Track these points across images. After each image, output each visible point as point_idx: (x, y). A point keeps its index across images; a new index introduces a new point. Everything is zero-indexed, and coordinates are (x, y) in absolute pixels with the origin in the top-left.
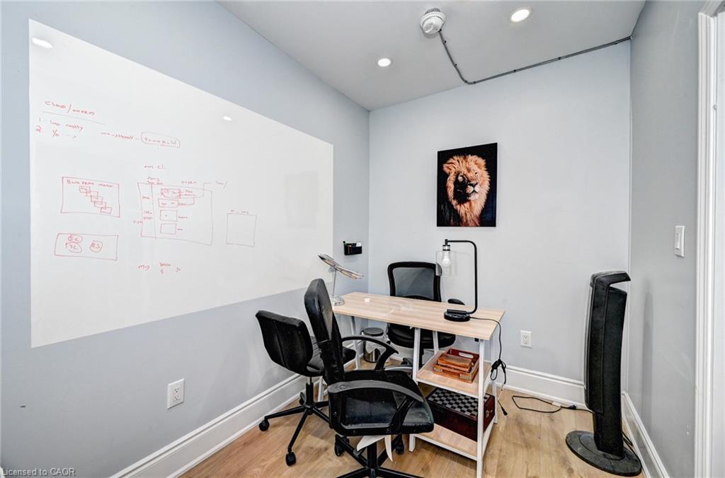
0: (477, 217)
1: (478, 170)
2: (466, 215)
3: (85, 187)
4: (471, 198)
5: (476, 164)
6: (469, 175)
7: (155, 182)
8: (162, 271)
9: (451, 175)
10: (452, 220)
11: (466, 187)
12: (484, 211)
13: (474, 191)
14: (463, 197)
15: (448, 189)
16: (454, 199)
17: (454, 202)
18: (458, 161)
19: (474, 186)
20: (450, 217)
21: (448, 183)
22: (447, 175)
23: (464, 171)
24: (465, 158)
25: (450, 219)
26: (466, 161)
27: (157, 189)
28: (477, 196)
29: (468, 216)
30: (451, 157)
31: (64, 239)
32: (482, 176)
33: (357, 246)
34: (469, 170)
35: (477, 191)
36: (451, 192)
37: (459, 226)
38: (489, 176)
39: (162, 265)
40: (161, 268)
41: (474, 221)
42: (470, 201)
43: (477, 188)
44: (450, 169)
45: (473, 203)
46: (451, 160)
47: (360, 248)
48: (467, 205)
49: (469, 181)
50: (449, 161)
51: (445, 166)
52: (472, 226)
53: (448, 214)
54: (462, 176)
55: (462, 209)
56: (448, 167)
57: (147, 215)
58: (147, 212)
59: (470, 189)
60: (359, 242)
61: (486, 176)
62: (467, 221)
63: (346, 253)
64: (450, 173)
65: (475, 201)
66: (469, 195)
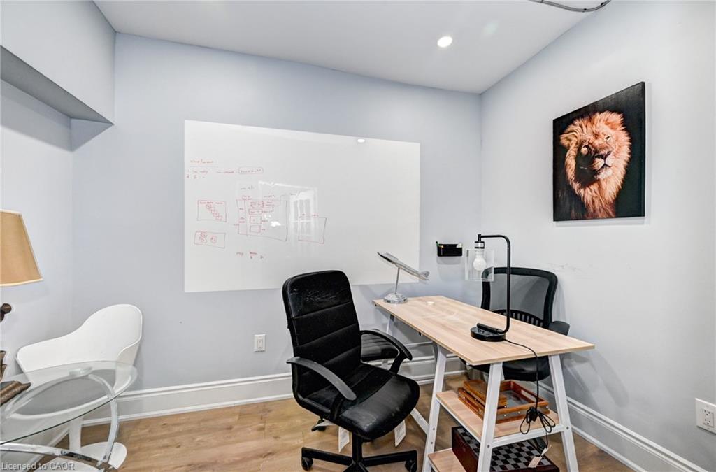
0: (610, 204)
1: (610, 132)
2: (593, 201)
3: (209, 205)
4: (601, 176)
5: (607, 124)
6: (597, 143)
7: (247, 198)
8: (251, 257)
9: (572, 147)
10: (573, 212)
11: (593, 161)
12: (621, 193)
13: (605, 165)
14: (589, 176)
15: (568, 169)
16: (575, 181)
17: (576, 186)
18: (581, 126)
19: (604, 157)
20: (571, 207)
21: (567, 159)
22: (566, 149)
23: (589, 137)
24: (590, 120)
25: (570, 210)
26: (593, 124)
27: (248, 203)
28: (609, 172)
29: (597, 202)
30: (571, 122)
31: (198, 235)
32: (617, 140)
33: (458, 247)
34: (596, 136)
35: (609, 164)
36: (571, 173)
37: (584, 218)
38: (628, 138)
39: (251, 253)
40: (250, 255)
41: (605, 210)
42: (599, 180)
43: (609, 161)
44: (570, 140)
45: (603, 184)
46: (572, 127)
47: (461, 249)
48: (594, 187)
49: (596, 152)
50: (569, 129)
51: (563, 137)
52: (603, 218)
53: (567, 204)
54: (587, 147)
55: (588, 194)
56: (566, 138)
57: (241, 220)
58: (242, 218)
59: (599, 163)
60: (460, 243)
61: (624, 139)
62: (594, 211)
63: (439, 255)
64: (569, 147)
65: (606, 180)
66: (596, 172)
